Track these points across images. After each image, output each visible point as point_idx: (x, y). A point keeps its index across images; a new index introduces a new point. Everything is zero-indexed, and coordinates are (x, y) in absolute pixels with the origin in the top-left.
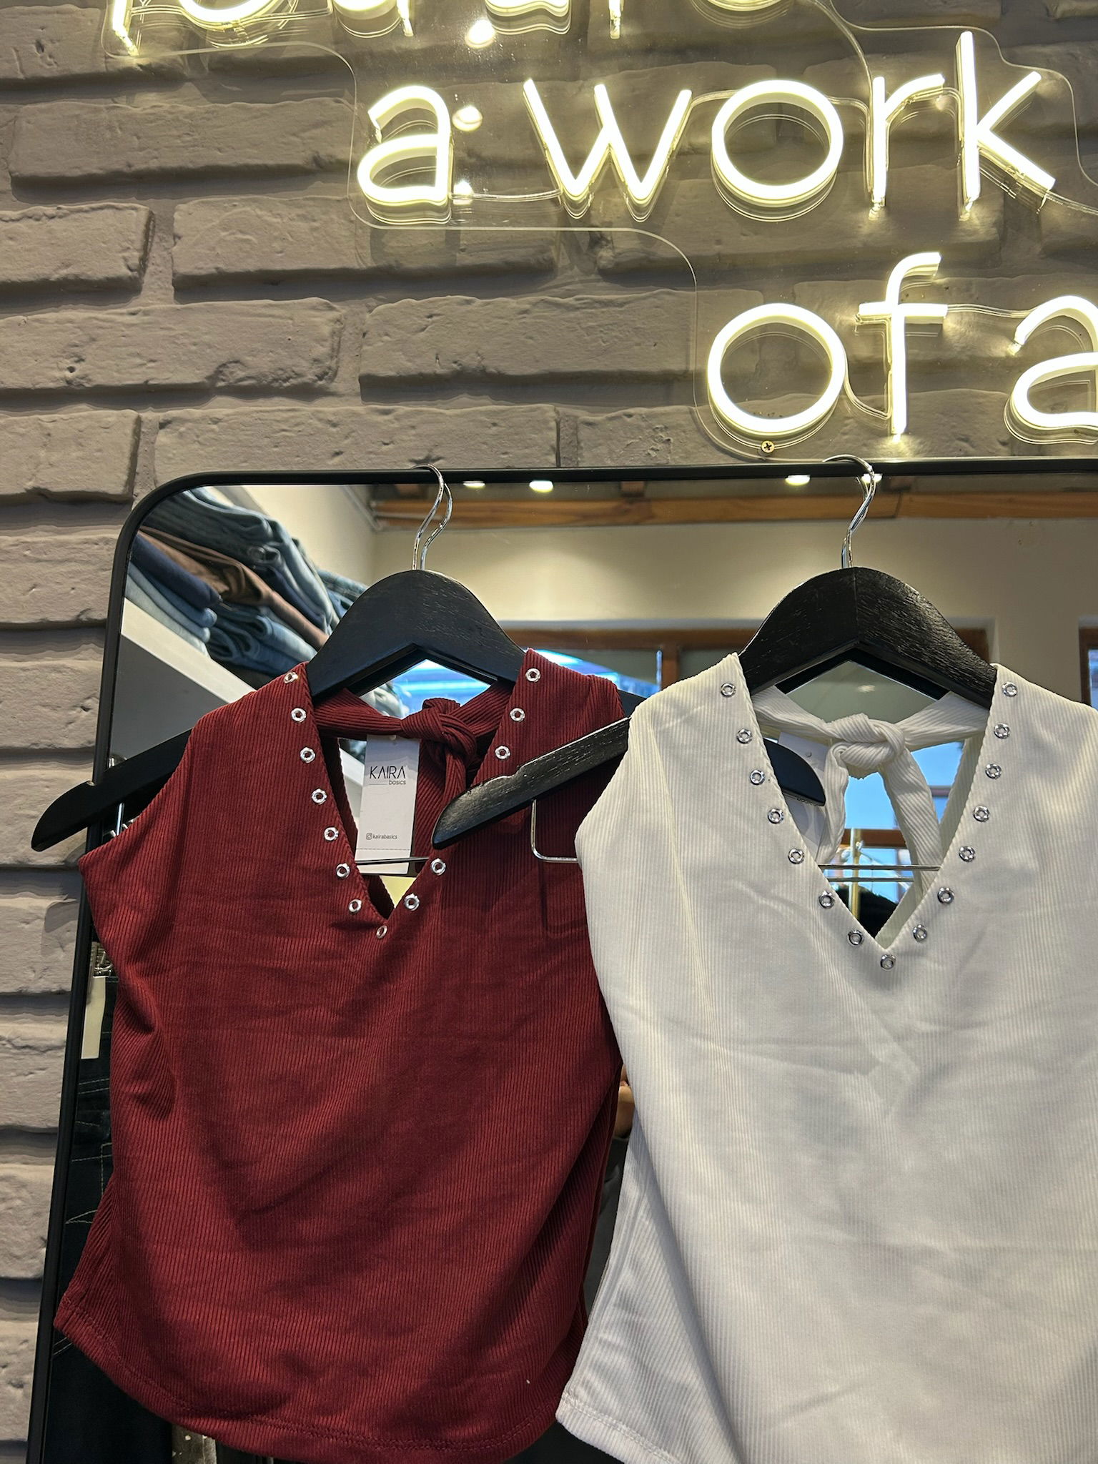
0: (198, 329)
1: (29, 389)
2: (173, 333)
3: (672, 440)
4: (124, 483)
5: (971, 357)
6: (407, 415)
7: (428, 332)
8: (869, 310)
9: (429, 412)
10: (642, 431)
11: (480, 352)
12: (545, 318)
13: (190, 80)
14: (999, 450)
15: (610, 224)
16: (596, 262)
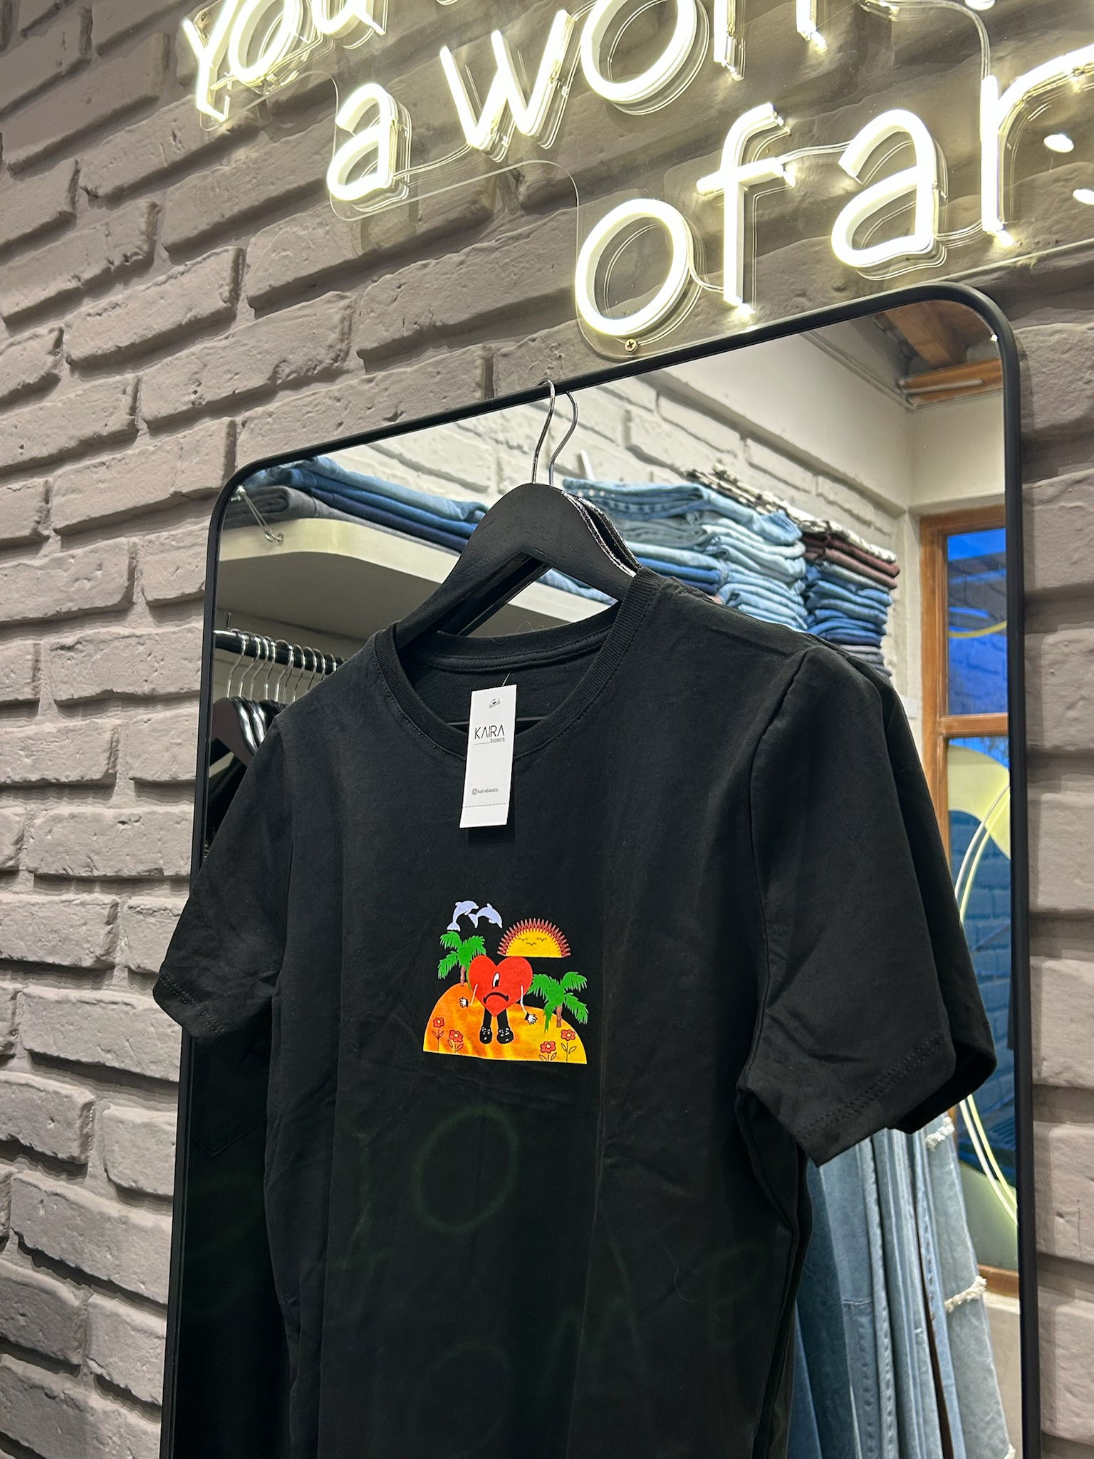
0: (262, 340)
1: (173, 415)
2: (248, 347)
3: (563, 355)
6: (384, 379)
7: (398, 301)
8: (706, 186)
9: (397, 373)
10: (542, 352)
11: (430, 310)
12: (475, 265)
13: (263, 128)
14: (833, 298)
15: (521, 160)
16: (518, 199)
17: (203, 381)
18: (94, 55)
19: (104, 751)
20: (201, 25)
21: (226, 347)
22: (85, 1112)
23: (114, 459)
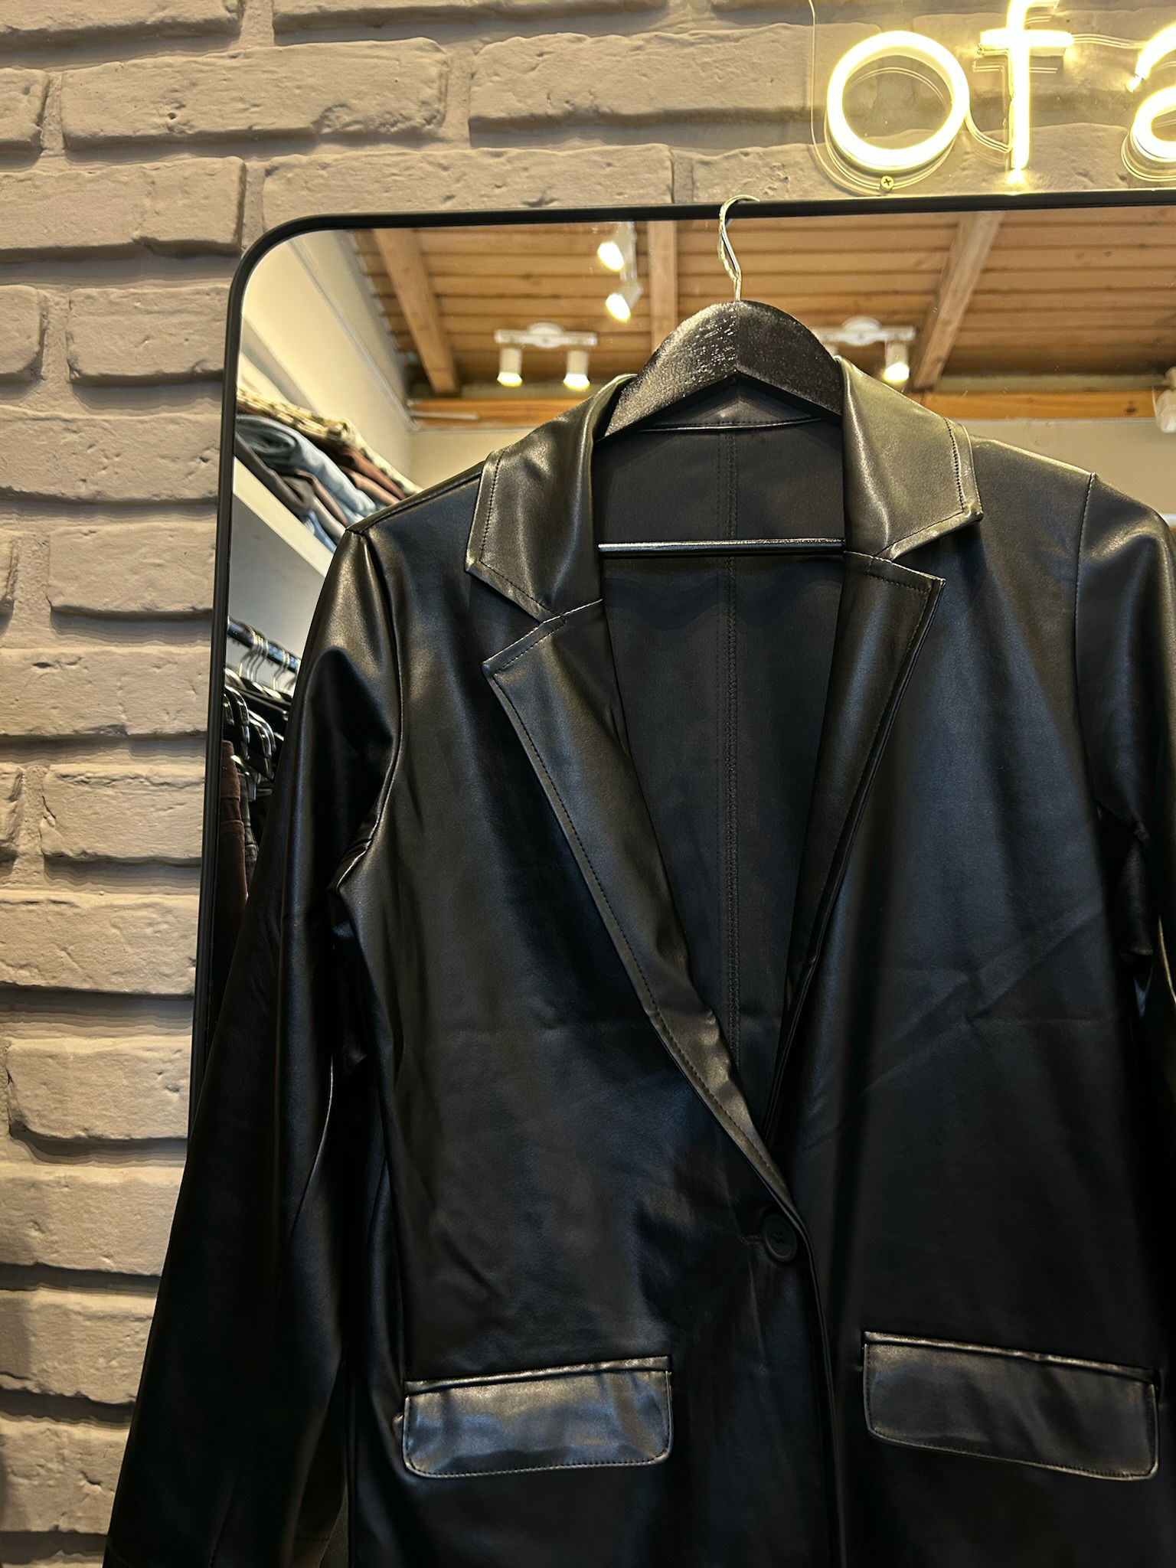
0: (302, 72)
1: (130, 137)
2: (276, 76)
3: (790, 179)
4: (232, 231)
5: (1091, 90)
6: (518, 157)
7: (539, 71)
8: (990, 39)
9: (540, 153)
10: (758, 169)
11: (593, 90)
12: (659, 54)
17: (190, 104)
19: (2, 569)
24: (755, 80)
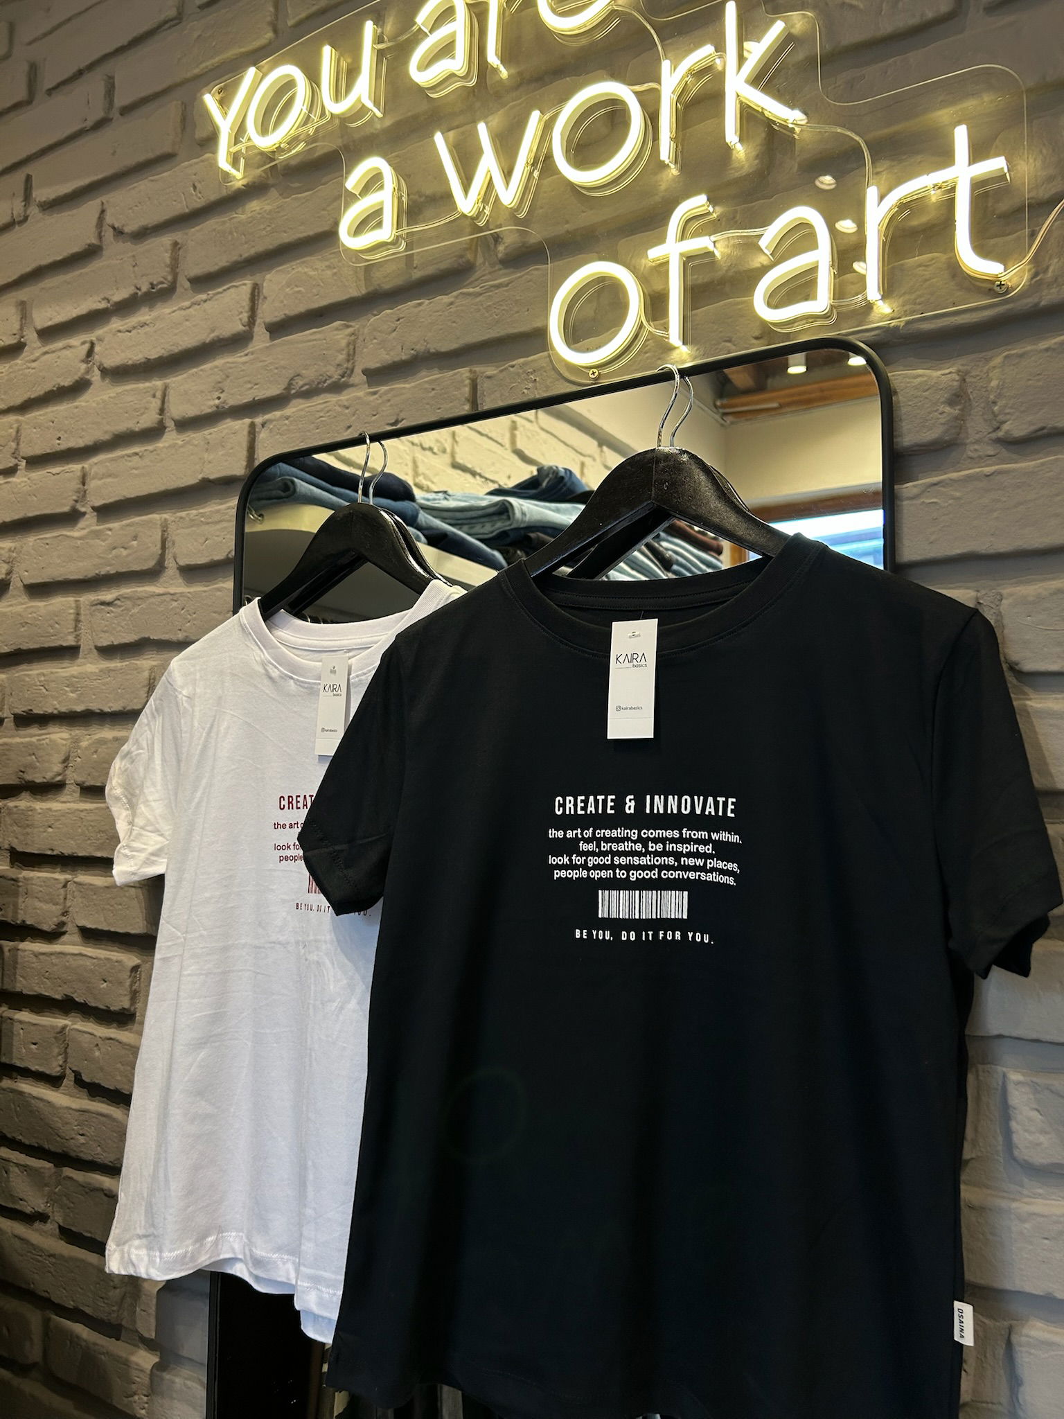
0: (279, 358)
1: (199, 416)
2: (266, 363)
3: (538, 379)
4: (244, 467)
5: (736, 272)
6: (386, 393)
7: (397, 331)
8: (655, 253)
10: (519, 376)
11: (425, 339)
12: (462, 305)
13: (273, 186)
14: (751, 345)
15: (500, 226)
16: (497, 256)
17: (226, 389)
18: (115, 114)
19: (144, 686)
20: (218, 97)
21: (246, 362)
22: (133, 974)
23: (146, 450)
24: (517, 312)
